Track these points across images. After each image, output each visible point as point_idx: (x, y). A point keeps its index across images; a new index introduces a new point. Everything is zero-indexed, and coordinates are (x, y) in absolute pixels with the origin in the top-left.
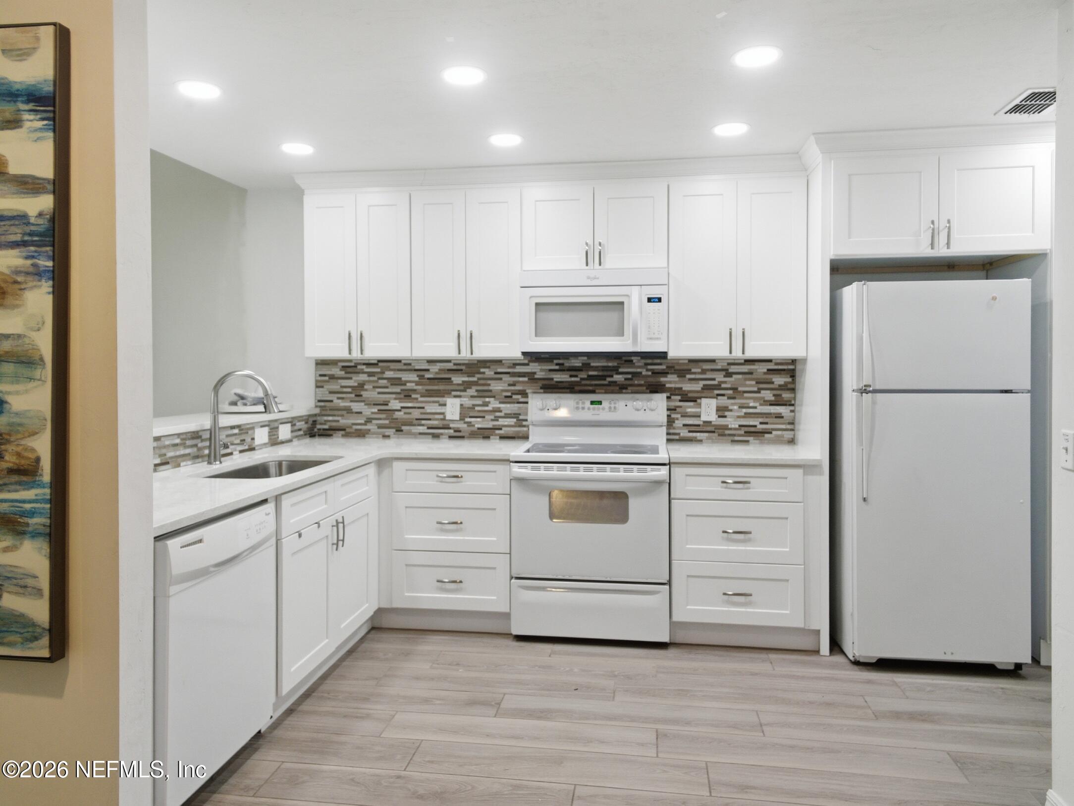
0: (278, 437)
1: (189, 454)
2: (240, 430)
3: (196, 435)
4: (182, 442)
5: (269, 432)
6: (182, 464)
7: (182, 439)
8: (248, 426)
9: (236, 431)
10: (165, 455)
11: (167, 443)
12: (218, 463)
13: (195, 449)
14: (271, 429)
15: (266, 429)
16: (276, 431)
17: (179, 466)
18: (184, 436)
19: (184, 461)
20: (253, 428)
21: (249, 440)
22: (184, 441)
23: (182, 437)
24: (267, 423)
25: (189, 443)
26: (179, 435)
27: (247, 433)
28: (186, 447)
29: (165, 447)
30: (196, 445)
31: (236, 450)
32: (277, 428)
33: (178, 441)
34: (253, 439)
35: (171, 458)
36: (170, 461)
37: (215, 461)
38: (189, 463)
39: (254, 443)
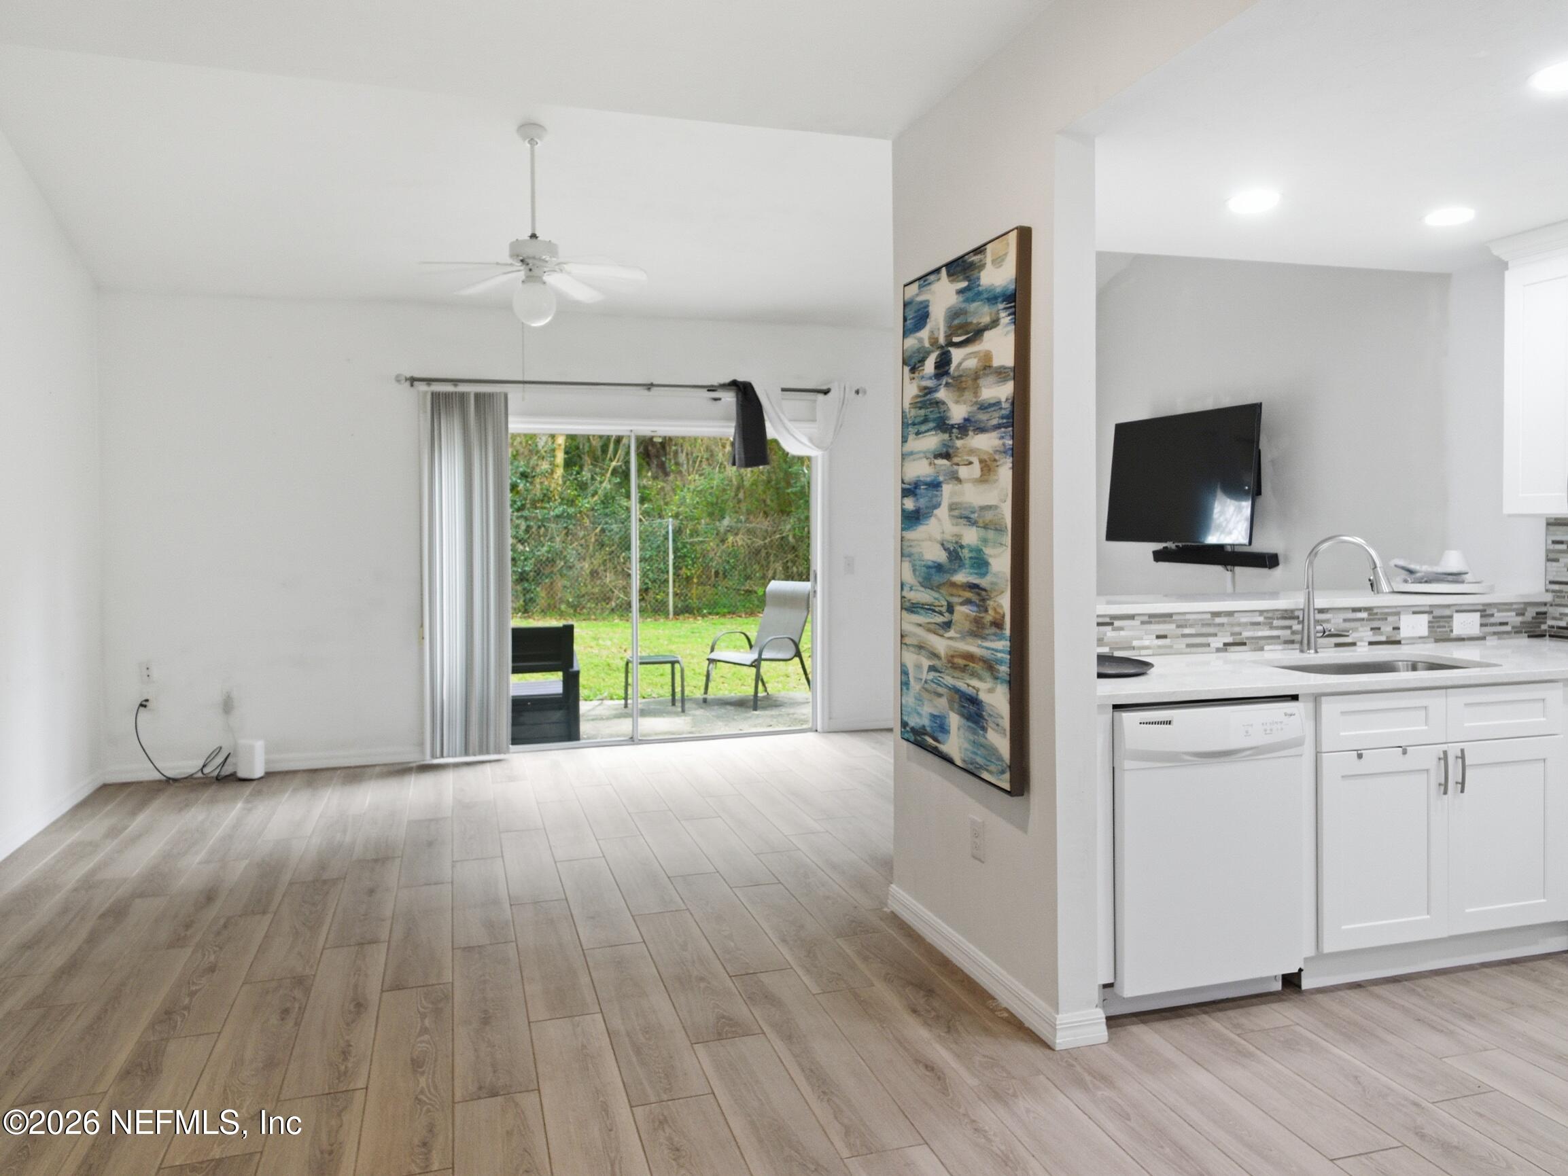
0: (1452, 631)
1: (1278, 637)
2: (1369, 614)
3: (1289, 615)
4: (1265, 621)
5: (1429, 622)
6: (1266, 648)
7: (1266, 618)
8: (1386, 610)
9: (1364, 615)
10: (1241, 634)
11: (1244, 620)
12: (1312, 651)
13: (1288, 632)
14: (1434, 617)
15: (1425, 619)
16: (1448, 622)
17: (1262, 649)
18: (1270, 615)
19: (1269, 644)
20: (1398, 614)
21: (1389, 629)
22: (1271, 621)
23: (1265, 614)
24: (1427, 609)
25: (1276, 623)
26: (1261, 612)
27: (1386, 619)
28: (1272, 628)
29: (1239, 624)
30: (1290, 627)
31: (1362, 641)
32: (1451, 617)
33: (1261, 619)
34: (1397, 628)
35: (1247, 638)
36: (1247, 641)
37: (1309, 648)
38: (1280, 647)
39: (1399, 634)
